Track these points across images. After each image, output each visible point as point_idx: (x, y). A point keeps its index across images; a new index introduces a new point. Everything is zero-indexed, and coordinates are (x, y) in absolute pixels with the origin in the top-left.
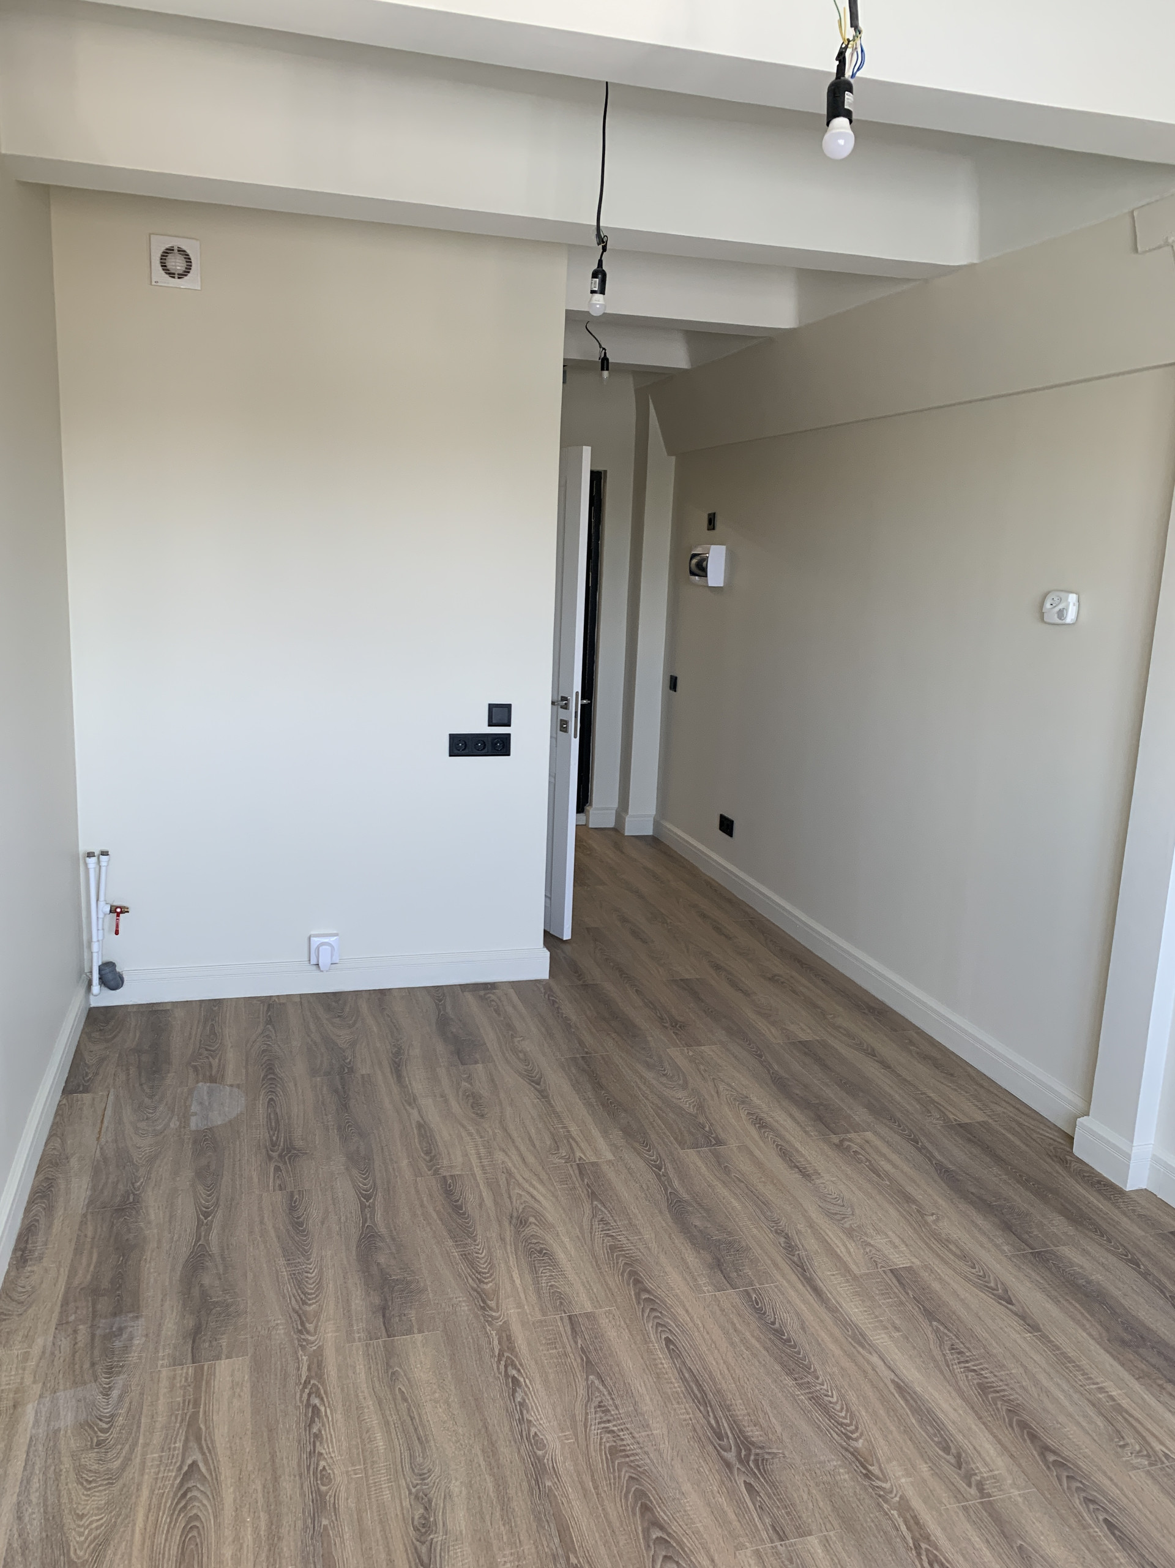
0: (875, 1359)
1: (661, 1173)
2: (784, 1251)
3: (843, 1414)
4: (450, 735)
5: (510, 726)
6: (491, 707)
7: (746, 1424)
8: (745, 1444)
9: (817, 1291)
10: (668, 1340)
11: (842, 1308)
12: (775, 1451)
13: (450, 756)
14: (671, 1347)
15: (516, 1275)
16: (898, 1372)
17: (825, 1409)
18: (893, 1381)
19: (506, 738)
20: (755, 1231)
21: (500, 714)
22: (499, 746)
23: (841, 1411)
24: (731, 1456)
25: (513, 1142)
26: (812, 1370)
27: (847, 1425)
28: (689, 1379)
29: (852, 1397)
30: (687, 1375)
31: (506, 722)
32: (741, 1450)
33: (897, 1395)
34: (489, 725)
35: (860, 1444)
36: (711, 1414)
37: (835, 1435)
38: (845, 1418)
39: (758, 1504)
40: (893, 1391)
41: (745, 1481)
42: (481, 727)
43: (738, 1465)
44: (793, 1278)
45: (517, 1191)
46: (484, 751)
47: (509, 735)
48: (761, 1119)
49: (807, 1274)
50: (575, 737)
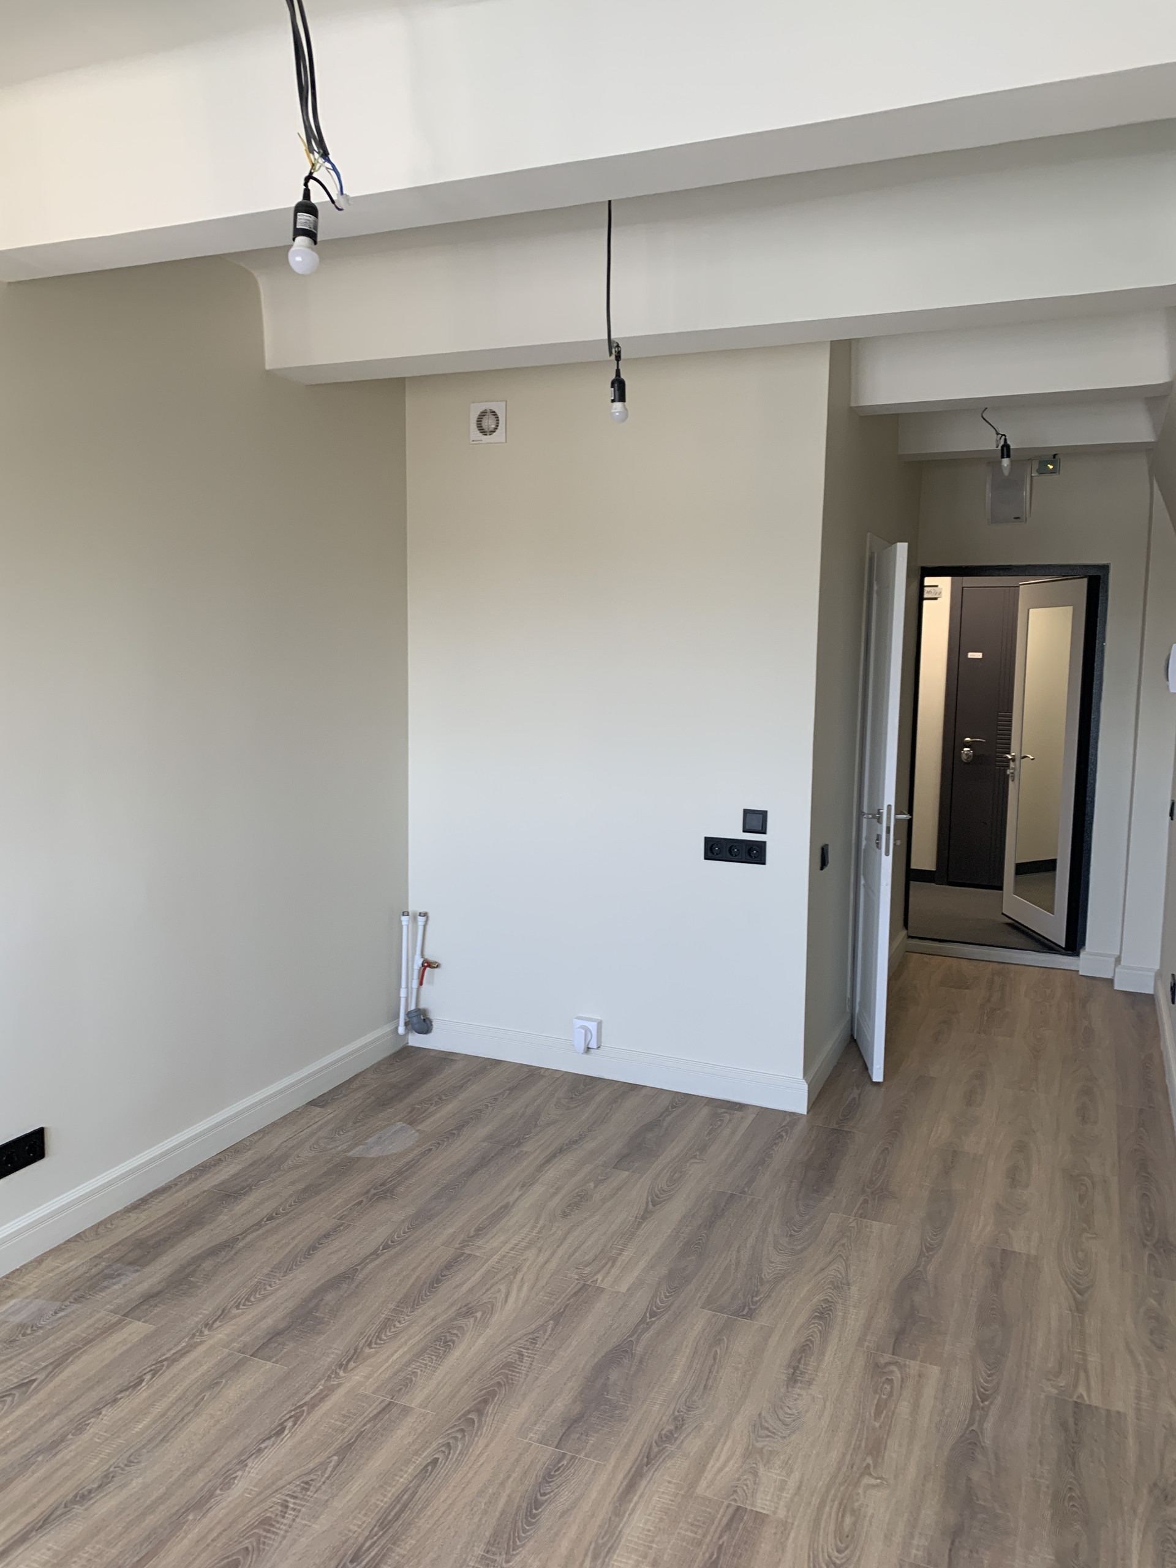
1: (648, 1320)
2: (656, 1436)
4: (706, 838)
5: (765, 833)
6: (747, 813)
9: (630, 1487)
10: (435, 1461)
11: (630, 1515)
13: (706, 859)
14: (430, 1468)
19: (762, 846)
20: (656, 1407)
21: (756, 820)
22: (754, 854)
26: (514, 1553)
28: (402, 1502)
30: (406, 1497)
31: (760, 829)
34: (744, 831)
36: (376, 1538)
42: (734, 831)
44: (627, 1465)
46: (739, 857)
47: (765, 843)
48: (831, 1310)
49: (645, 1469)
50: (887, 854)
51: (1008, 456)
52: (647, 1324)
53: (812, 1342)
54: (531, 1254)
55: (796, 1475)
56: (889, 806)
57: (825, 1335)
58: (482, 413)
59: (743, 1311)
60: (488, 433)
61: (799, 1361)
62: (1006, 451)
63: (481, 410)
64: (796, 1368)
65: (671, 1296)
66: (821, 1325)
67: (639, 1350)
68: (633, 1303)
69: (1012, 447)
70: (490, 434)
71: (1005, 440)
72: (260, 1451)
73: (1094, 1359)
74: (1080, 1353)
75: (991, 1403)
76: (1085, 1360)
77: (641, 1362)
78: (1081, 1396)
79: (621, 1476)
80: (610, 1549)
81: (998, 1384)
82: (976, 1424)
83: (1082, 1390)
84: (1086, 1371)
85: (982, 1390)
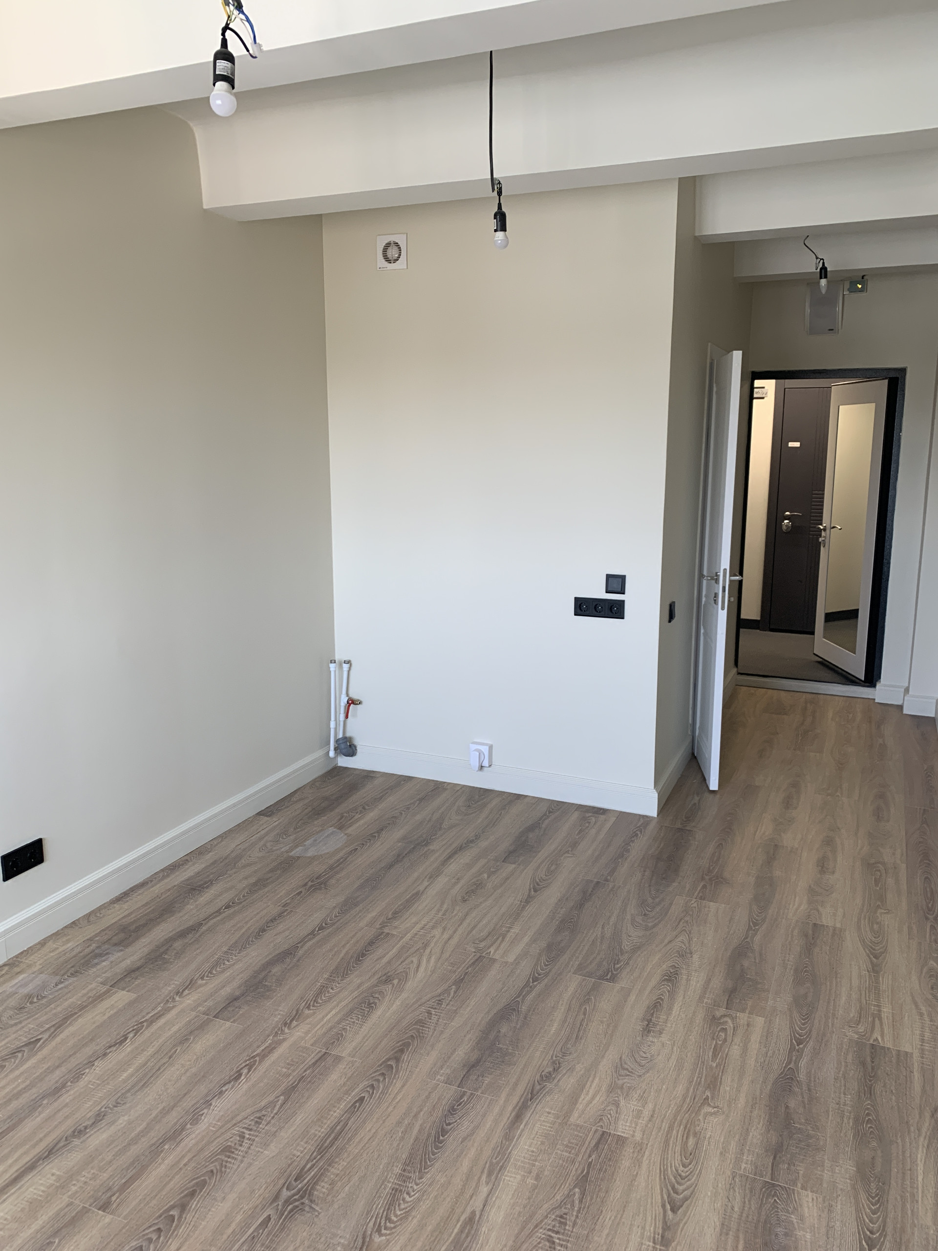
0: (484, 1190)
1: (531, 984)
2: (538, 1077)
3: (399, 1213)
5: (624, 593)
6: (609, 577)
7: (326, 1179)
8: (307, 1193)
9: (518, 1117)
10: (362, 1099)
11: (518, 1139)
12: (317, 1208)
13: (575, 615)
14: (357, 1104)
15: (333, 1012)
16: (487, 1208)
17: (392, 1203)
18: (473, 1213)
19: (621, 603)
20: (538, 1054)
21: (616, 583)
22: (615, 610)
23: (400, 1210)
24: (285, 1194)
25: (459, 926)
26: (426, 1171)
27: (391, 1221)
28: (336, 1131)
29: (424, 1206)
30: (338, 1128)
31: (620, 590)
32: (297, 1195)
33: (460, 1224)
34: (606, 592)
35: (377, 1239)
36: (315, 1161)
37: (371, 1224)
38: (396, 1216)
39: (256, 1234)
40: (462, 1219)
41: (270, 1215)
42: (599, 592)
43: (280, 1203)
44: (515, 1100)
45: (415, 960)
46: (602, 613)
47: (623, 601)
48: (677, 974)
49: (529, 1103)
50: (723, 609)
51: (826, 277)
52: (531, 987)
53: (662, 1000)
54: (437, 932)
55: (650, 1106)
56: (725, 570)
57: (672, 994)
58: (387, 244)
59: (607, 975)
60: (392, 262)
61: (652, 1015)
62: (824, 272)
63: (386, 242)
64: (649, 1021)
65: (550, 964)
66: (669, 986)
67: (524, 1008)
68: (519, 971)
69: (828, 270)
70: (394, 262)
71: (823, 263)
72: (221, 1093)
73: (886, 1010)
74: (875, 1006)
75: (805, 1046)
76: (880, 1011)
77: (525, 1018)
78: (876, 1040)
79: (510, 1108)
80: (502, 1167)
81: (811, 1031)
82: (793, 1063)
83: (877, 1035)
84: (880, 1019)
85: (798, 1036)
